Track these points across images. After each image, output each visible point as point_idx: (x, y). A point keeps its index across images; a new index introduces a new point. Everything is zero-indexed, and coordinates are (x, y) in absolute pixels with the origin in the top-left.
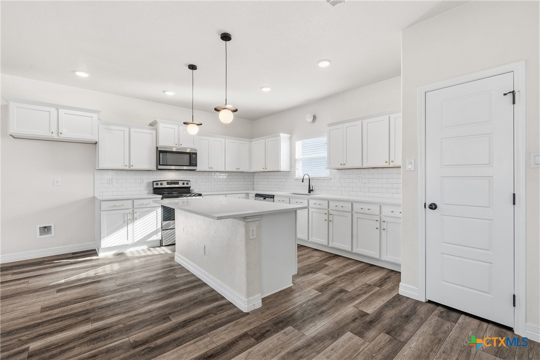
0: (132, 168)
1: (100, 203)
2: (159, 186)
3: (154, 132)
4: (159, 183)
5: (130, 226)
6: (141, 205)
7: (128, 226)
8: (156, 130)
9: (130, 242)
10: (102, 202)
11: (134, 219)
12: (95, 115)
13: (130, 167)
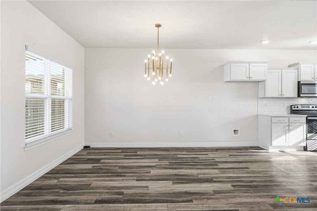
0: (283, 96)
1: (271, 118)
2: (296, 109)
3: (296, 71)
4: (296, 106)
5: (287, 135)
6: (294, 121)
7: (286, 135)
8: (298, 69)
9: (287, 145)
10: (272, 118)
11: (289, 130)
12: (266, 65)
13: (282, 96)
